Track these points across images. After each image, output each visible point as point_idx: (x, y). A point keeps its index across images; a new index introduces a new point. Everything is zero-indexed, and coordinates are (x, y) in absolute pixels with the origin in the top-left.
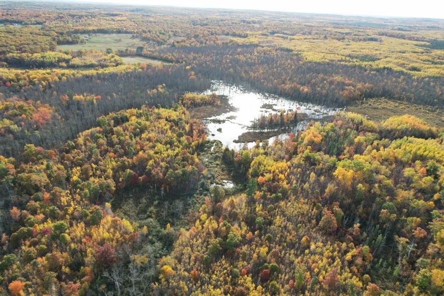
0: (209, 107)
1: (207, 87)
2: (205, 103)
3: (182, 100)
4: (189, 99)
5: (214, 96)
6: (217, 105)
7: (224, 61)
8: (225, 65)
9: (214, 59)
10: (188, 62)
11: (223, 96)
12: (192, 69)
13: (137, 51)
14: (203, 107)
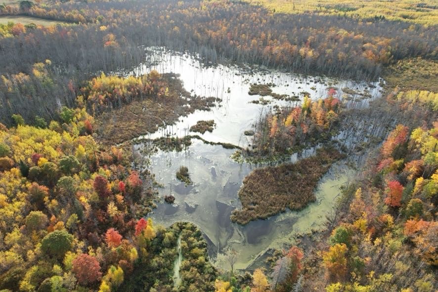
0: (147, 102)
1: (140, 59)
2: (137, 94)
3: (87, 93)
4: (103, 89)
5: (154, 77)
6: (163, 97)
7: (162, 17)
8: (165, 22)
9: (147, 16)
10: (105, 20)
11: (171, 75)
12: (111, 31)
13: (22, 8)
14: (134, 105)
